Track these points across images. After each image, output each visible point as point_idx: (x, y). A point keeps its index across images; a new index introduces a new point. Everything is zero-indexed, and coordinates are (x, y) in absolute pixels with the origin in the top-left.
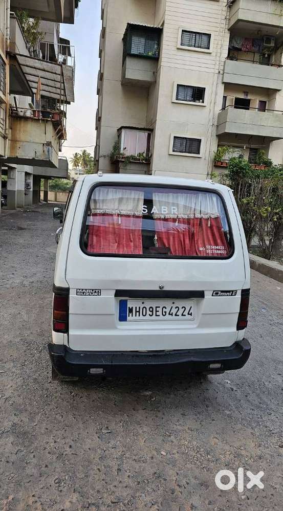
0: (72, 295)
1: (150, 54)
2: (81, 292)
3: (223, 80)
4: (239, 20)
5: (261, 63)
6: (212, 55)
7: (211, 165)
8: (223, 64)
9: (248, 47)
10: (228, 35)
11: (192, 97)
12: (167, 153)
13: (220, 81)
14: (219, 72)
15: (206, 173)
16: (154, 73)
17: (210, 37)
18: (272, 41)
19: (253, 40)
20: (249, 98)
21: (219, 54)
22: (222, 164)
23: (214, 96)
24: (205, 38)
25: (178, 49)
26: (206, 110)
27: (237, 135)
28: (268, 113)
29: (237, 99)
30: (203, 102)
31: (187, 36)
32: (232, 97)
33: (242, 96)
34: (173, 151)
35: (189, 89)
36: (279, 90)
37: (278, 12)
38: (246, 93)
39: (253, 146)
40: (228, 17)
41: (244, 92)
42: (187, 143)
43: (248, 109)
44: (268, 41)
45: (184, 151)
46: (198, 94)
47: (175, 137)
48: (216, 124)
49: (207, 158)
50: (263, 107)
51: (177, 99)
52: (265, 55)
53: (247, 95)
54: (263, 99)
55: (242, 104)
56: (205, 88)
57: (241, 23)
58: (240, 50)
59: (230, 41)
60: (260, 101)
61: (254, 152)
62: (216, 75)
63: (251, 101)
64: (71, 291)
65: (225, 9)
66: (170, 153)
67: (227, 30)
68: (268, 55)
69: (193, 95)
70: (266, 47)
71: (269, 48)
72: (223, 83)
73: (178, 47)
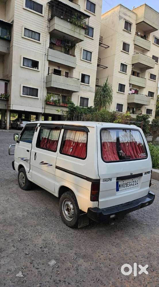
0: (101, 182)
1: (5, 37)
2: (105, 180)
3: (47, 59)
4: (55, 29)
5: (65, 53)
6: (41, 44)
7: (44, 103)
8: (47, 50)
9: (59, 44)
10: (49, 36)
11: (32, 65)
12: (19, 95)
13: (46, 59)
14: (46, 54)
15: (42, 107)
16: (8, 48)
17: (40, 35)
18: (70, 43)
19: (61, 41)
20: (60, 69)
21: (45, 45)
22: (50, 103)
23: (44, 67)
24: (37, 35)
25: (22, 37)
26: (40, 73)
27: (56, 88)
28: (69, 79)
29: (55, 69)
30: (38, 69)
31: (27, 31)
32: (52, 68)
33: (57, 68)
34: (23, 94)
35: (30, 61)
36: (74, 68)
37: (73, 29)
38: (59, 67)
39: (64, 95)
40: (48, 26)
41: (58, 67)
42: (31, 90)
43: (60, 75)
44: (68, 43)
45: (29, 94)
46: (35, 64)
47: (23, 86)
48: (45, 81)
49: (42, 99)
50: (67, 75)
51: (24, 65)
52: (67, 49)
53: (59, 68)
54: (67, 71)
55: (57, 72)
56: (38, 62)
57: (55, 31)
58: (55, 44)
59: (50, 39)
60: (66, 72)
61: (64, 97)
62: (44, 56)
63: (61, 72)
64: (101, 180)
65: (47, 21)
66: (21, 95)
67: (48, 33)
68: (68, 49)
69: (32, 64)
70: (67, 45)
71: (69, 46)
72: (48, 60)
73: (23, 37)
